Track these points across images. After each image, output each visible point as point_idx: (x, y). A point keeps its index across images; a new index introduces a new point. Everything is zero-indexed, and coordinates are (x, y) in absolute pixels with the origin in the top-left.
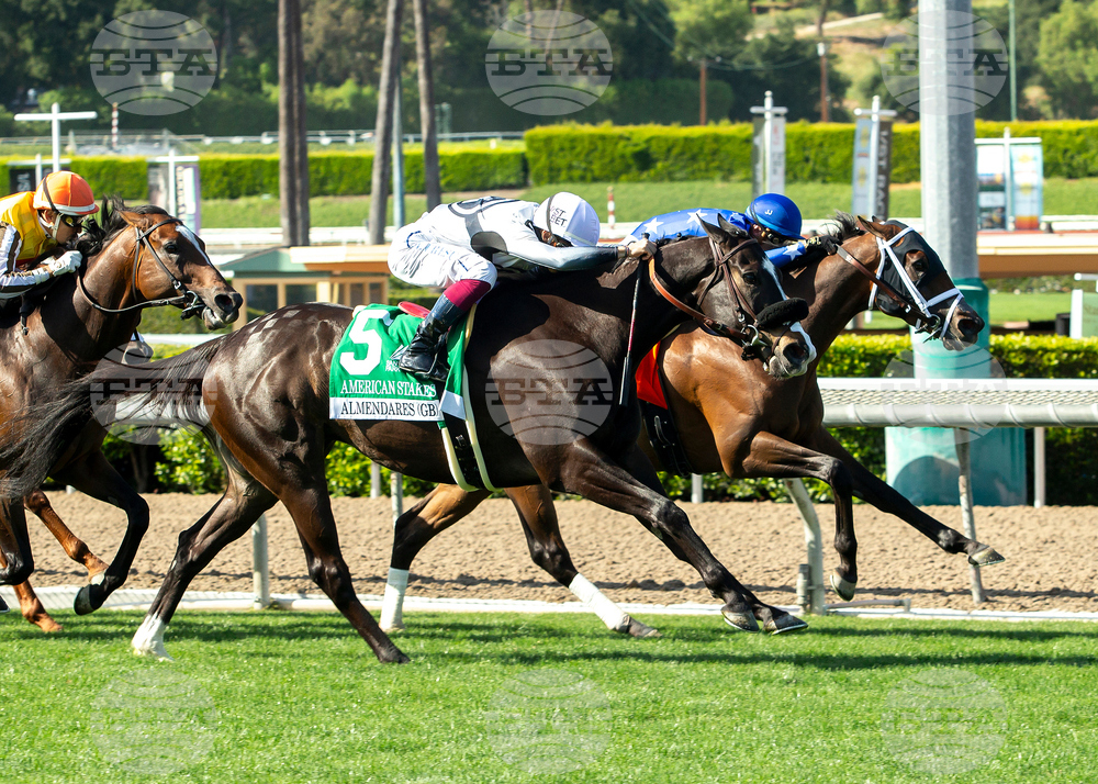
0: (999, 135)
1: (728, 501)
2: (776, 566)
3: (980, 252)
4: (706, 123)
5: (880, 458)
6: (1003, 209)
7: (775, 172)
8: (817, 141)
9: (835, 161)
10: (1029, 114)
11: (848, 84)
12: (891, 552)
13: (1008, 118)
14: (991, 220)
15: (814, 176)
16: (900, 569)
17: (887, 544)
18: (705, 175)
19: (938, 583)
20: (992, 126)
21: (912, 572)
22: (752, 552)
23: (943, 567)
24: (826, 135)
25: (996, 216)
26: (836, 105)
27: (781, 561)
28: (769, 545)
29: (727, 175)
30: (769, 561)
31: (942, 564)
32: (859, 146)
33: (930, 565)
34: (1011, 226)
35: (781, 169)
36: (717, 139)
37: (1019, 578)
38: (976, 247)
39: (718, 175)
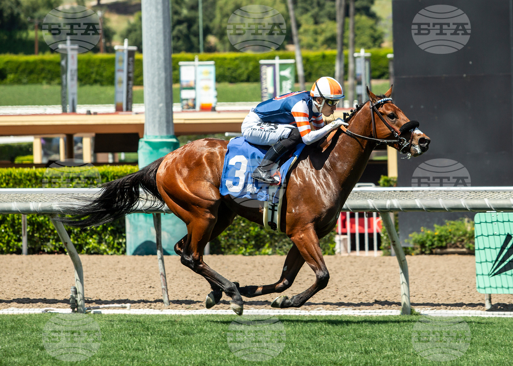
0: (193, 60)
1: (41, 254)
2: (61, 288)
3: (175, 121)
4: (38, 54)
5: (122, 230)
6: (194, 100)
7: (72, 79)
8: (98, 63)
9: (106, 74)
10: (210, 49)
11: (114, 33)
12: (123, 279)
13: (198, 51)
14: (187, 105)
15: (96, 82)
16: (127, 289)
17: (122, 275)
18: (37, 82)
19: (146, 296)
20: (189, 55)
21: (134, 290)
22: (49, 281)
23: (151, 287)
24: (102, 61)
25: (190, 103)
26: (108, 44)
27: (64, 285)
28: (59, 277)
29: (50, 81)
30: (58, 285)
31: (149, 286)
32: (118, 66)
33: (143, 286)
34: (198, 108)
35: (75, 78)
36: (43, 62)
37: (189, 292)
38: (172, 119)
39: (44, 82)
